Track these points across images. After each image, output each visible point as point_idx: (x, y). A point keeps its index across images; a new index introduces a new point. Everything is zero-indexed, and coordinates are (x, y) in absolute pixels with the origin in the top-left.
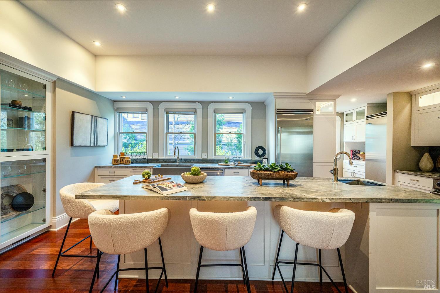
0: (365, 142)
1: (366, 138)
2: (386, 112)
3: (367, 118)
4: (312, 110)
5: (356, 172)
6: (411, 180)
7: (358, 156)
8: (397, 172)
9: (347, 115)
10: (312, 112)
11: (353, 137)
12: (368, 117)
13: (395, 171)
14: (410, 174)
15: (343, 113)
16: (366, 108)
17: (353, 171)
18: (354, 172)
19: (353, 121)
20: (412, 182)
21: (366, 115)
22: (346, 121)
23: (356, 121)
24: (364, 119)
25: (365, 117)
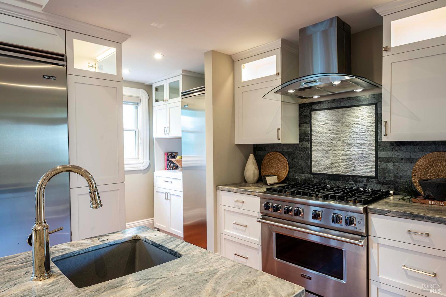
0: (181, 138)
1: (183, 132)
2: (204, 87)
3: (182, 96)
4: (63, 56)
5: (171, 192)
6: (236, 201)
7: (175, 164)
8: (220, 189)
9: (157, 89)
10: (63, 60)
11: (166, 129)
12: (184, 94)
13: (217, 187)
14: (235, 191)
15: (151, 86)
16: (180, 78)
17: (167, 191)
18: (169, 191)
19: (165, 100)
20: (237, 204)
21: (181, 91)
22: (157, 101)
23: (169, 100)
24: (179, 97)
25: (180, 94)
